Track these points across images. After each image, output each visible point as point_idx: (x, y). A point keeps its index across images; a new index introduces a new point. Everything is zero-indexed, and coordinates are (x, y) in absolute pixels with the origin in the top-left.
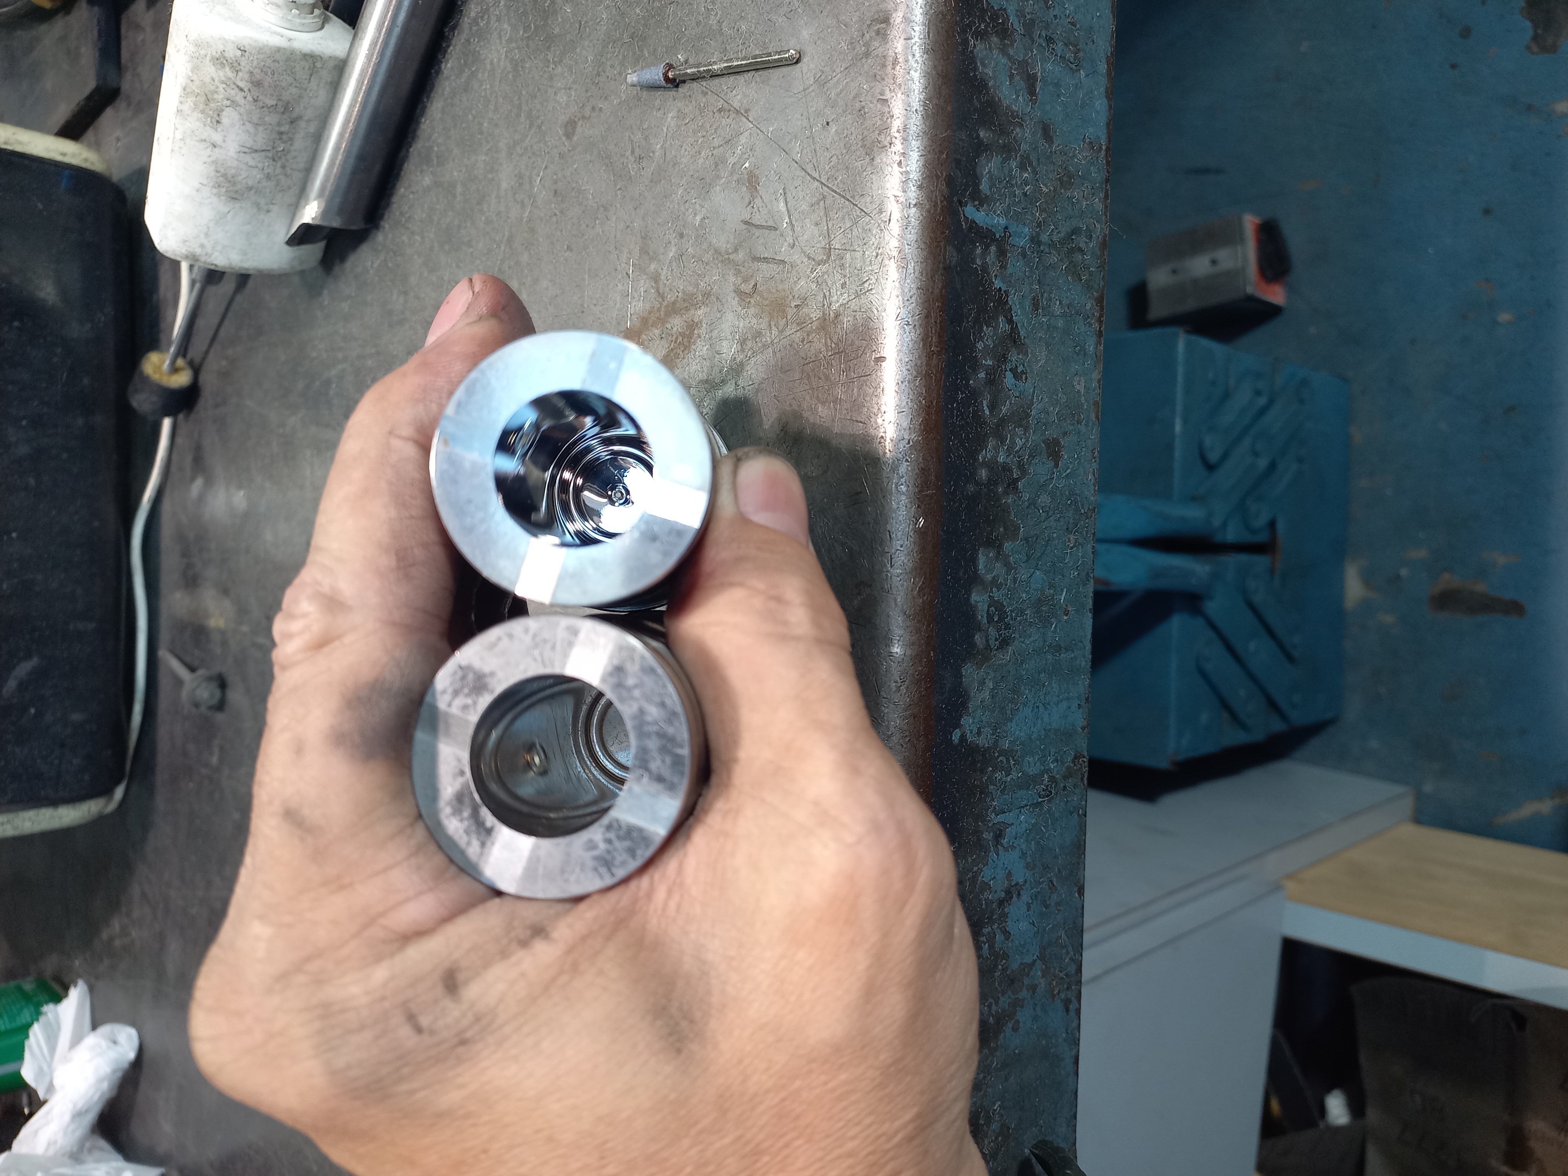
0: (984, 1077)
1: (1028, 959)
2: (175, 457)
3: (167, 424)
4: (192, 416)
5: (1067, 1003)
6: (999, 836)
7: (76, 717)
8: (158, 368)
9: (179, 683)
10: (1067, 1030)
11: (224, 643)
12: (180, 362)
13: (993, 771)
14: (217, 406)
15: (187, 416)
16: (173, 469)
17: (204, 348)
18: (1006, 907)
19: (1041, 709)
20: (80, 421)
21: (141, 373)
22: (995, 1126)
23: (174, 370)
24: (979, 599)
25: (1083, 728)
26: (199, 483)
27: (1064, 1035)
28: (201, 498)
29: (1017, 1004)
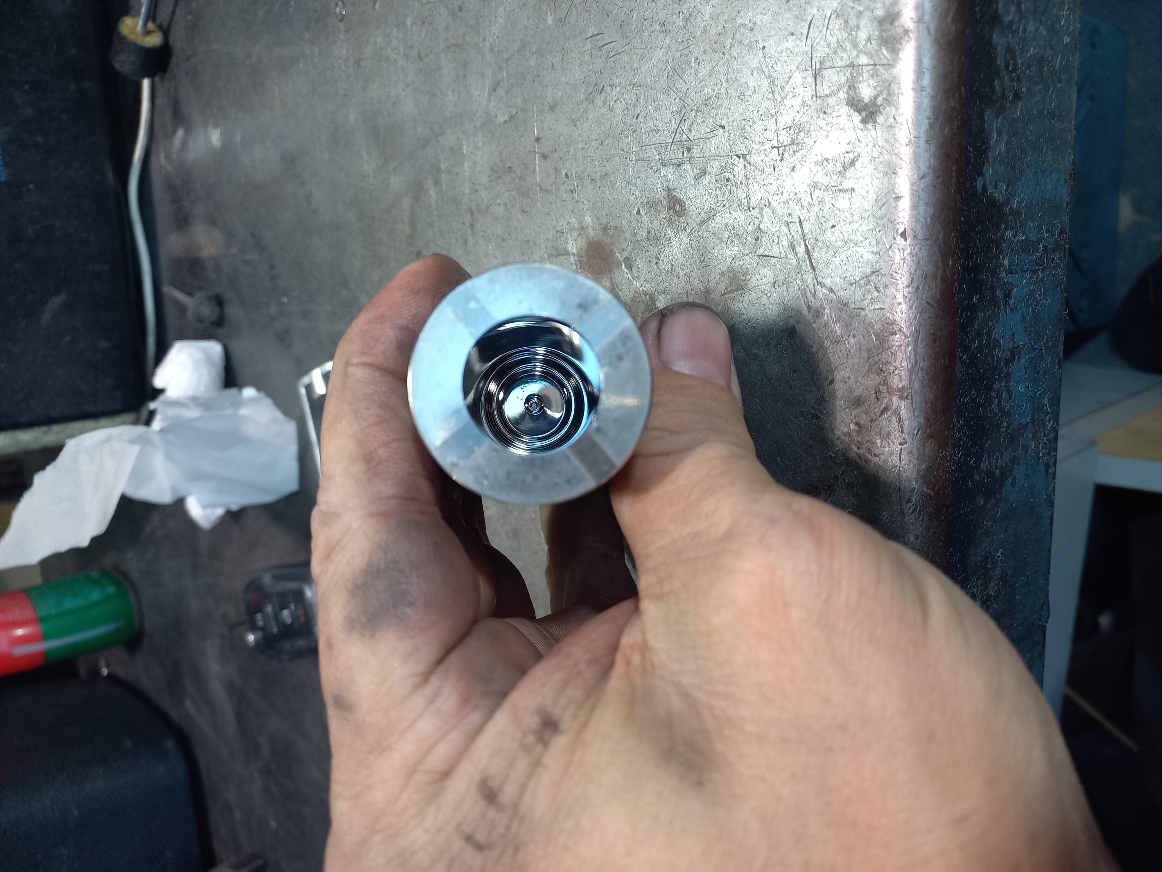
0: (992, 525)
1: (1024, 421)
2: (156, 118)
3: (146, 83)
4: (167, 76)
5: (1047, 466)
6: (1007, 296)
7: (103, 344)
8: (133, 30)
9: (182, 309)
10: (1046, 491)
11: (218, 268)
12: (151, 26)
13: (1006, 229)
14: (188, 59)
15: (162, 78)
16: (156, 129)
17: (171, 9)
18: (1011, 367)
19: (1040, 175)
20: (73, 87)
21: (119, 33)
22: (998, 571)
23: (147, 32)
24: (999, 40)
25: (1067, 204)
26: (180, 133)
27: (1045, 497)
28: (184, 145)
29: (1014, 460)
